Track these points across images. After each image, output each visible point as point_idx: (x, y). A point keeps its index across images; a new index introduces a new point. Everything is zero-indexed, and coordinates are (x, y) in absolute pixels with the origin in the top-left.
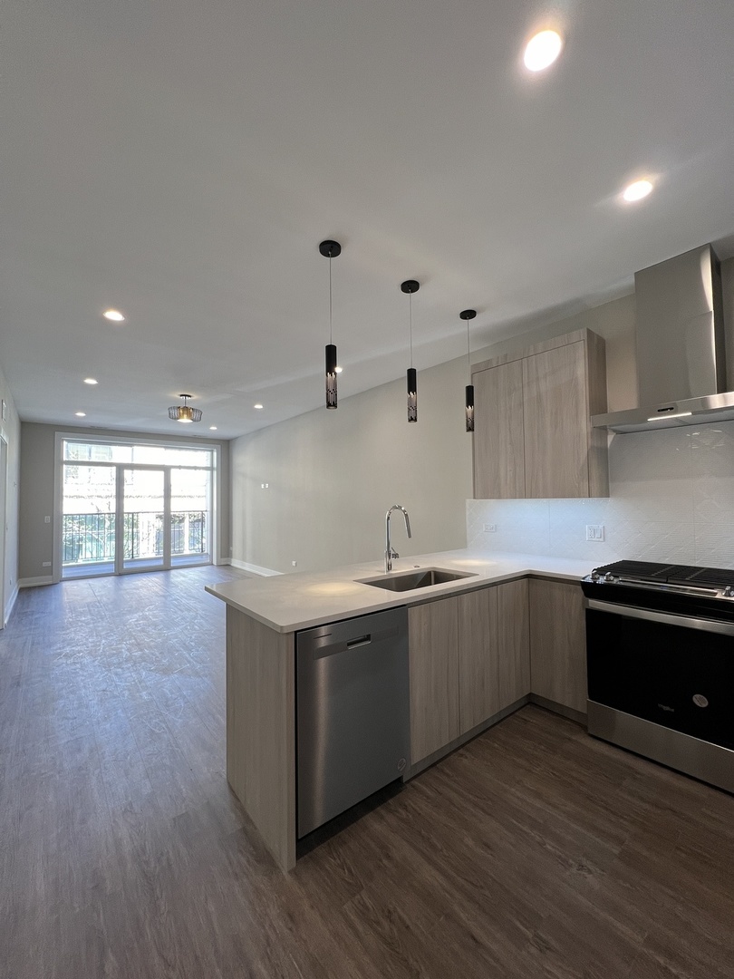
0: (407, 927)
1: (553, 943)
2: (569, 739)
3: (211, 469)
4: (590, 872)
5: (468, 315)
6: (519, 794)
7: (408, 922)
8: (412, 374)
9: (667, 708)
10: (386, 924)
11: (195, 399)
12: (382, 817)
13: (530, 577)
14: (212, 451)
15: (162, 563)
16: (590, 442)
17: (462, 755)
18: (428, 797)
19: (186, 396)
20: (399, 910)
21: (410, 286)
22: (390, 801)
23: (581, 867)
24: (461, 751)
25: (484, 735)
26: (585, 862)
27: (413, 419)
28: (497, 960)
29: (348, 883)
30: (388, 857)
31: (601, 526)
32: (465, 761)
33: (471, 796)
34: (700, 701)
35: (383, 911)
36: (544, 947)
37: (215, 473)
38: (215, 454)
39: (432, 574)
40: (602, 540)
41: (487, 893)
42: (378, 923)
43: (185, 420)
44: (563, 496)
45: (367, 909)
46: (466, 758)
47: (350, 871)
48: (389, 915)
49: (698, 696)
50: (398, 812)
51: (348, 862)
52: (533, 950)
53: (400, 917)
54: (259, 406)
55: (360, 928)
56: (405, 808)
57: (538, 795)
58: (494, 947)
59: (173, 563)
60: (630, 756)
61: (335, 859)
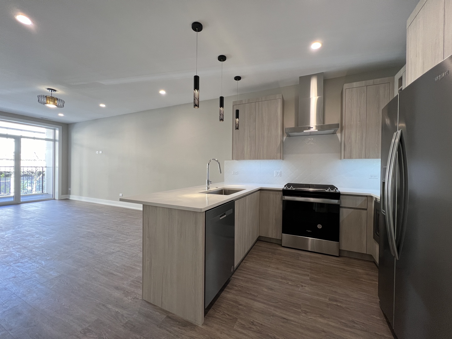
0: (262, 324)
1: (307, 310)
2: (277, 249)
3: (54, 140)
4: (305, 287)
5: (238, 78)
6: (271, 270)
7: (261, 323)
8: (222, 99)
9: (309, 231)
10: (254, 327)
11: (59, 92)
12: (229, 292)
13: (261, 190)
14: (55, 129)
15: (12, 200)
16: (281, 138)
17: (245, 263)
18: (242, 280)
19: (52, 90)
20: (255, 320)
21: (222, 58)
22: (228, 285)
23: (302, 286)
24: (244, 261)
25: (249, 254)
26: (303, 284)
27: (222, 120)
28: (295, 322)
29: (230, 319)
30: (240, 305)
31: (280, 171)
32: (247, 264)
33: (257, 275)
34: (319, 226)
35: (250, 323)
36: (306, 312)
37: (57, 144)
38: (57, 132)
39: (223, 190)
40: (280, 176)
41: (280, 303)
42: (250, 328)
43: (51, 105)
44: (270, 159)
45: (244, 325)
46: (247, 263)
47: (228, 315)
48: (253, 323)
49: (319, 225)
50: (233, 288)
51: (225, 312)
52: (304, 315)
53: (257, 323)
54: (103, 105)
55: (245, 332)
56: (236, 286)
57: (277, 269)
58: (292, 319)
59: (22, 200)
60: (297, 250)
61: (219, 313)
